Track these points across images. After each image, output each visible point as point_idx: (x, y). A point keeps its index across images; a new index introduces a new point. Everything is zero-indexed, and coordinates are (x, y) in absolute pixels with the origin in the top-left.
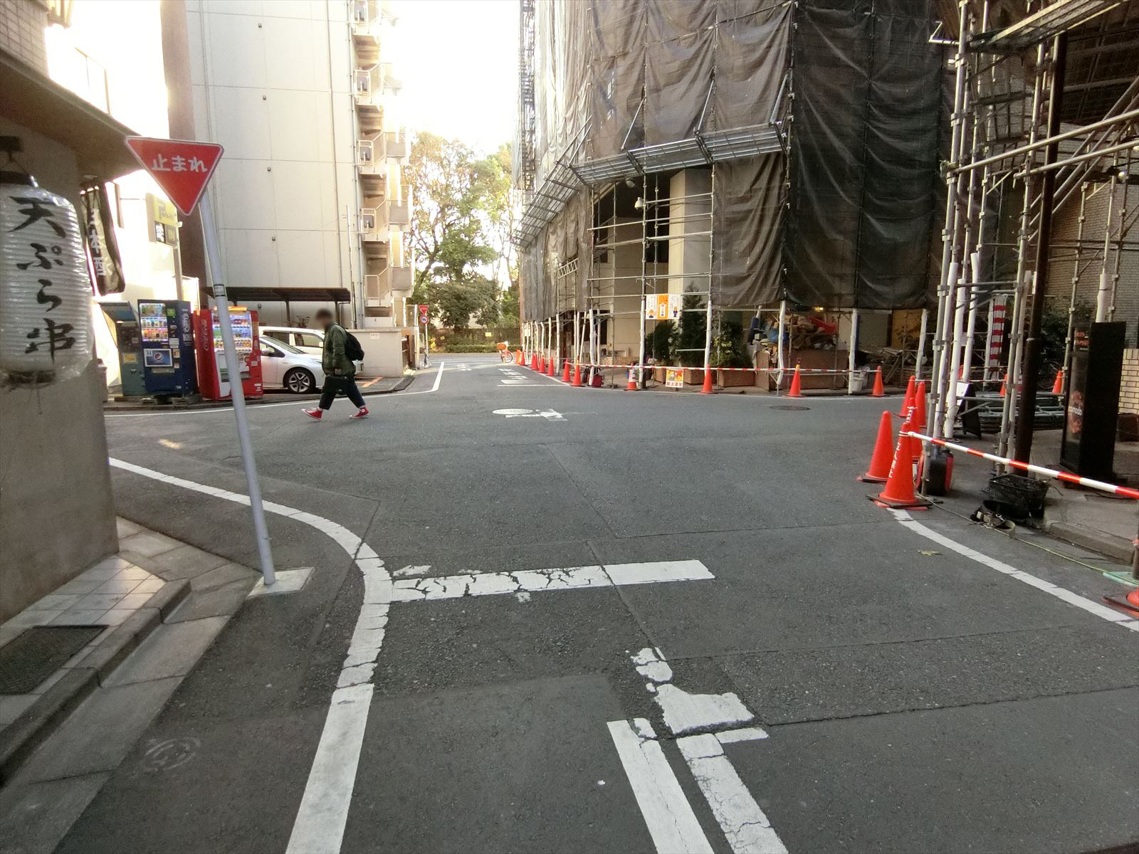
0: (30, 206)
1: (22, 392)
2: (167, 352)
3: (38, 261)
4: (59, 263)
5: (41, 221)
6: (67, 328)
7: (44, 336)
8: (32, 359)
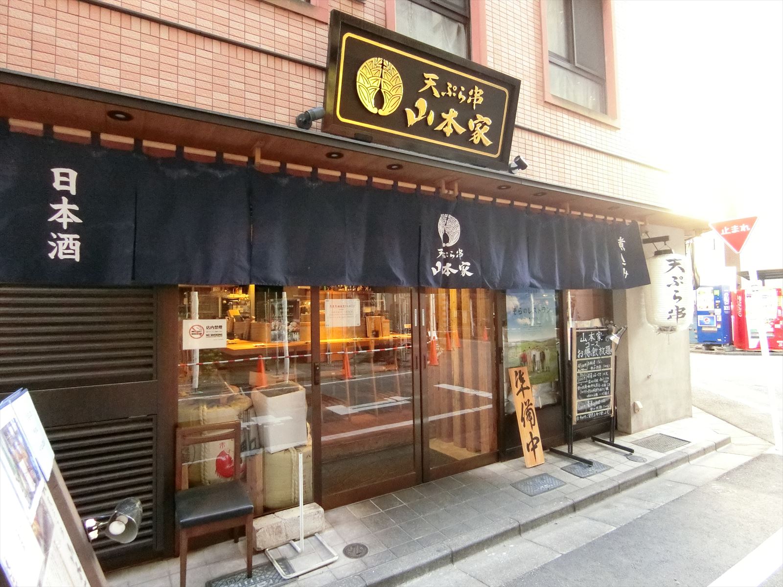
0: (673, 262)
1: (664, 335)
2: (713, 317)
3: (675, 283)
4: (682, 283)
5: (677, 267)
6: (683, 309)
7: (675, 312)
8: (669, 322)
